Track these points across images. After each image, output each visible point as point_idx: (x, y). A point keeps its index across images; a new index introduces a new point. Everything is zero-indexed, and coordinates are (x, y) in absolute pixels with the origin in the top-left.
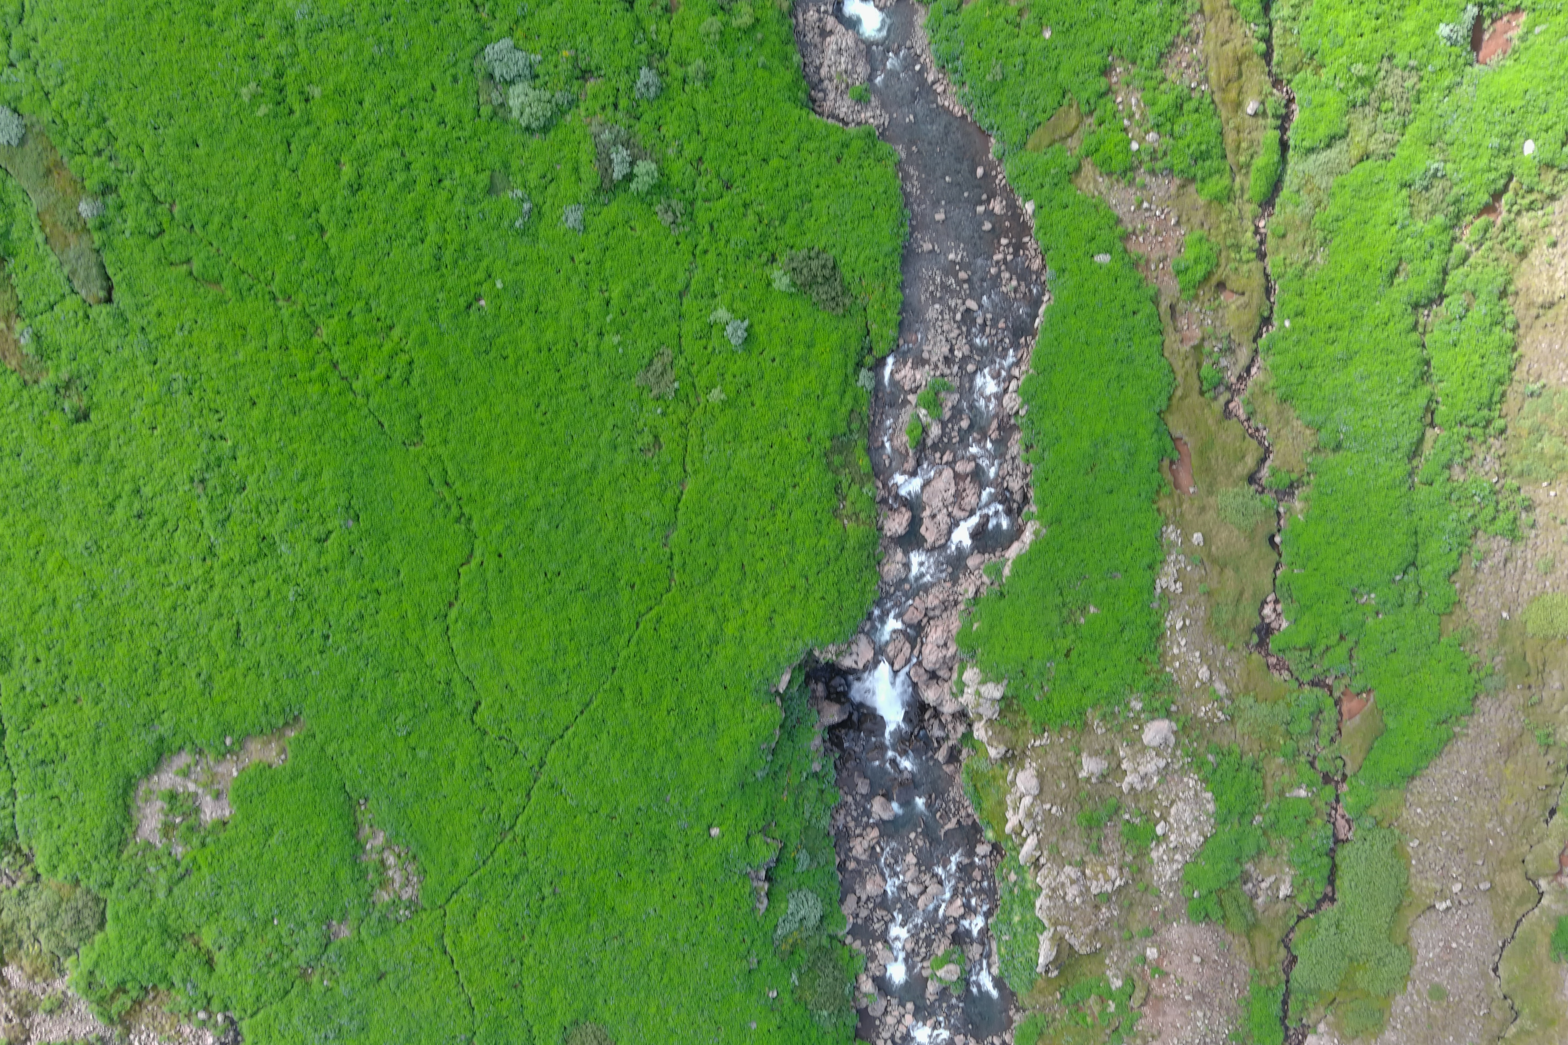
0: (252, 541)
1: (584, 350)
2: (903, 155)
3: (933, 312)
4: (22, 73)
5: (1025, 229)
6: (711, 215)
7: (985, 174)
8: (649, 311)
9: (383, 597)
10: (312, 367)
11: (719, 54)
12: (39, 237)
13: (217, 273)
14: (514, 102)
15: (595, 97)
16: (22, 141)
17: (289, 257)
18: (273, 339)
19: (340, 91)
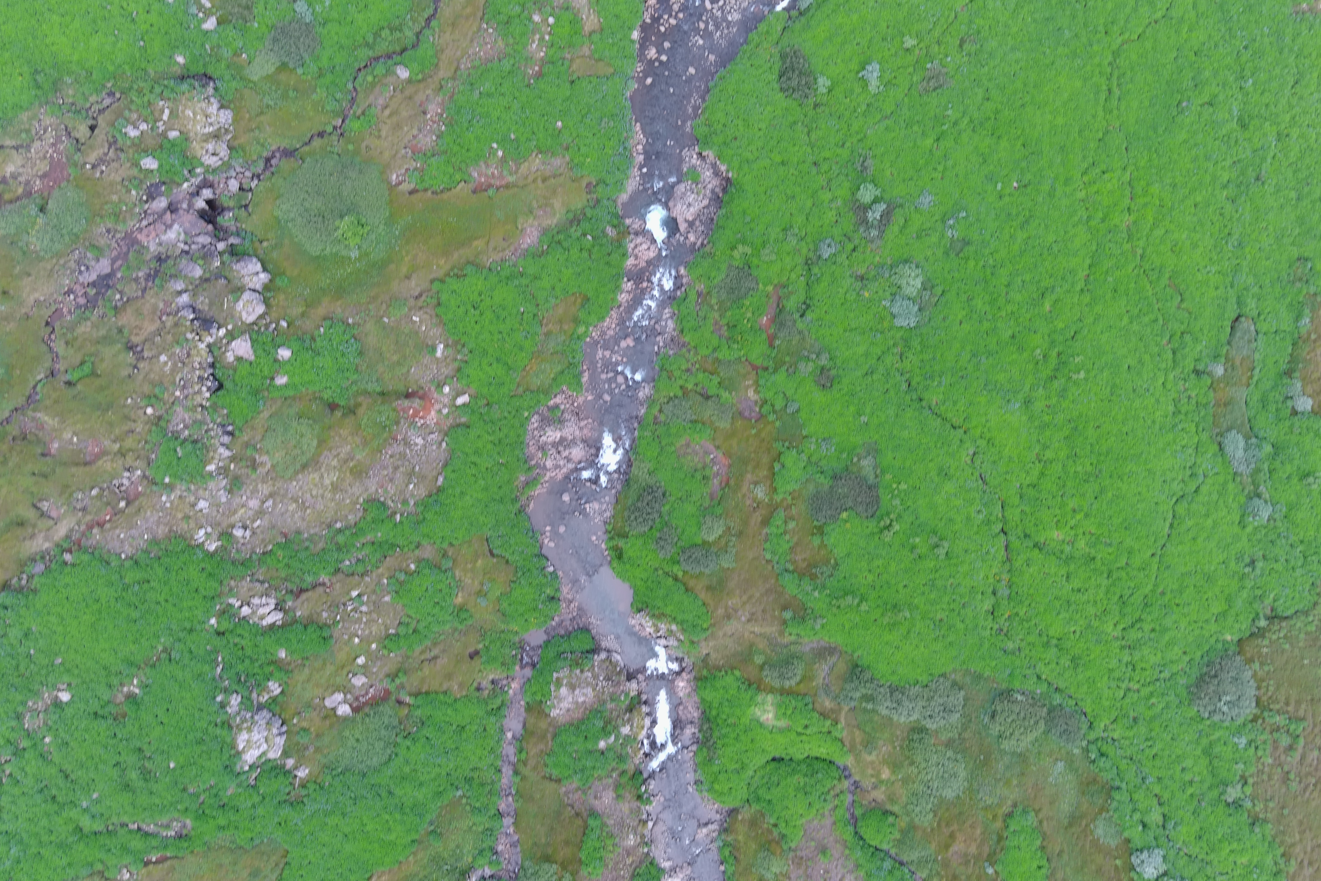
0: (1251, 128)
1: (971, 121)
2: (689, 123)
3: (734, 17)
4: (1204, 466)
5: (644, 28)
6: (839, 151)
7: (646, 78)
8: (917, 118)
9: (1196, 48)
10: (1145, 205)
11: (771, 240)
12: (1257, 371)
13: (1168, 289)
14: (918, 283)
15: (864, 261)
16: (1229, 429)
17: (1118, 273)
18: (1159, 232)
19: (1021, 349)
